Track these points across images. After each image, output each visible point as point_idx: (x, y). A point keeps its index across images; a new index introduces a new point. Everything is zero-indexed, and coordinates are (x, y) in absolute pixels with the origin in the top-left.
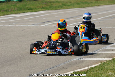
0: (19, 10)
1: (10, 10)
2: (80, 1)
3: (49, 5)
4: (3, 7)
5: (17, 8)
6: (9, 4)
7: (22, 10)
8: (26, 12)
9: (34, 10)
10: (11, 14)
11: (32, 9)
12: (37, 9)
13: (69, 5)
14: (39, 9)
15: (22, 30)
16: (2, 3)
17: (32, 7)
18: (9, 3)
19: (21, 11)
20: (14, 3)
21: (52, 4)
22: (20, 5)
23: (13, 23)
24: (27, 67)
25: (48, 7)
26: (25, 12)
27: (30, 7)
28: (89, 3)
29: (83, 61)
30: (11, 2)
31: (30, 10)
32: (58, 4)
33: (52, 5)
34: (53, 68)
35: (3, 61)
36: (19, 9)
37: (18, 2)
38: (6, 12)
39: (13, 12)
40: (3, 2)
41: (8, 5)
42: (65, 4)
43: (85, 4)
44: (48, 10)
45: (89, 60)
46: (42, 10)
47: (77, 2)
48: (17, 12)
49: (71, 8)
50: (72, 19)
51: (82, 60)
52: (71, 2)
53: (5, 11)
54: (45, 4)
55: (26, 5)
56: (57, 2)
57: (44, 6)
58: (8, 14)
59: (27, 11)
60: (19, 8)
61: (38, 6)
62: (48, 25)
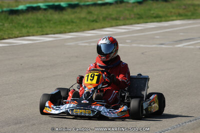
0: (139, 18)
1: (121, 18)
3: (190, 11)
4: (111, 13)
5: (135, 14)
6: (121, 8)
7: (143, 18)
8: (151, 22)
9: (163, 19)
10: (124, 25)
11: (160, 17)
12: (169, 17)
14: (172, 16)
15: (143, 53)
16: (108, 6)
17: (161, 13)
18: (121, 5)
19: (141, 21)
20: (129, 5)
21: (196, 8)
22: (139, 9)
23: (128, 41)
25: (189, 14)
27: (156, 13)
30: (123, 4)
31: (158, 18)
33: (196, 10)
36: (138, 16)
37: (136, 4)
38: (116, 21)
39: (127, 22)
40: (110, 4)
41: (119, 9)
44: (190, 19)
46: (179, 18)
48: (135, 21)
53: (113, 19)
54: (184, 9)
55: (150, 10)
57: (181, 11)
58: (117, 24)
59: (151, 20)
60: (138, 14)
61: (171, 12)
62: (189, 45)
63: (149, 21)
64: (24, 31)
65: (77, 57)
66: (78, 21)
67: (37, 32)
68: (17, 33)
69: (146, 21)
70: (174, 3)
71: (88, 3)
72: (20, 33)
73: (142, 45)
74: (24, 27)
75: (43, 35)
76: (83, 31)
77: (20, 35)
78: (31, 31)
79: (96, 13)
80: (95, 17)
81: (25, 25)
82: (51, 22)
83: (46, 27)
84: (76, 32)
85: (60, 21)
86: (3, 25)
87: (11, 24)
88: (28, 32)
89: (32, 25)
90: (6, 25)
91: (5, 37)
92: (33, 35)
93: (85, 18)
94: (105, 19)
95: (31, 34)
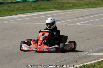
0: (34, 10)
1: (25, 10)
2: (89, 2)
3: (61, 6)
4: (20, 7)
5: (32, 7)
7: (36, 9)
8: (41, 12)
9: (47, 10)
10: (27, 13)
11: (45, 9)
12: (50, 9)
13: (79, 5)
14: (51, 8)
15: (37, 27)
16: (19, 3)
17: (46, 7)
18: (25, 3)
19: (36, 11)
20: (29, 3)
21: (64, 4)
22: (35, 5)
24: (41, 60)
25: (60, 7)
26: (39, 12)
27: (43, 7)
28: (97, 4)
29: (91, 56)
30: (26, 2)
31: (44, 9)
32: (69, 4)
33: (64, 5)
34: (64, 61)
35: (19, 55)
36: (34, 8)
37: (33, 2)
38: (23, 11)
39: (29, 11)
40: (20, 2)
41: (24, 5)
42: (75, 5)
43: (93, 5)
44: (60, 10)
45: (97, 55)
46: (55, 9)
47: (86, 3)
48: (32, 11)
49: (81, 8)
50: (82, 18)
51: (90, 54)
52: (80, 3)
53: (21, 10)
54: (58, 5)
55: (40, 5)
56: (68, 3)
57: (56, 6)
58: (24, 12)
59: (41, 10)
60: (34, 7)
61: (51, 6)
62: (60, 23)
63: (40, 11)
66: (3, 11)
69: (38, 11)
70: (53, 2)
71: (8, 2)
73: (36, 23)
79: (12, 7)
80: (12, 9)
84: (2, 16)
93: (7, 9)
94: (17, 10)
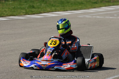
64: (53, 8)
65: (84, 24)
66: (85, 3)
67: (61, 9)
68: (49, 9)
72: (51, 10)
74: (53, 6)
75: (64, 11)
76: (88, 8)
77: (51, 11)
78: (58, 8)
81: (54, 5)
82: (70, 3)
83: (66, 6)
84: (84, 9)
85: (75, 3)
86: (41, 5)
87: (45, 5)
88: (56, 9)
89: (58, 5)
90: (42, 5)
91: (42, 12)
92: (58, 11)
93: (90, 1)
95: (57, 11)
